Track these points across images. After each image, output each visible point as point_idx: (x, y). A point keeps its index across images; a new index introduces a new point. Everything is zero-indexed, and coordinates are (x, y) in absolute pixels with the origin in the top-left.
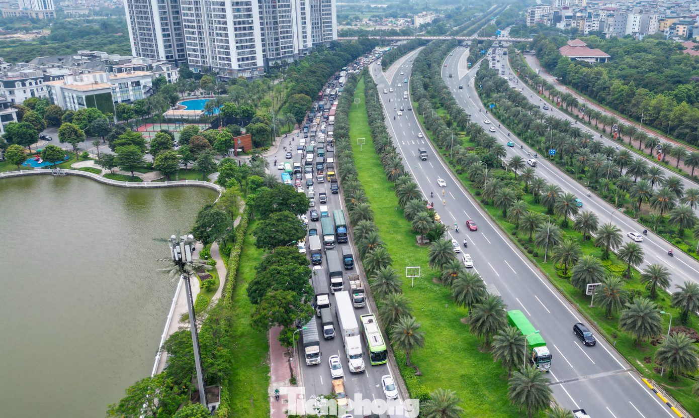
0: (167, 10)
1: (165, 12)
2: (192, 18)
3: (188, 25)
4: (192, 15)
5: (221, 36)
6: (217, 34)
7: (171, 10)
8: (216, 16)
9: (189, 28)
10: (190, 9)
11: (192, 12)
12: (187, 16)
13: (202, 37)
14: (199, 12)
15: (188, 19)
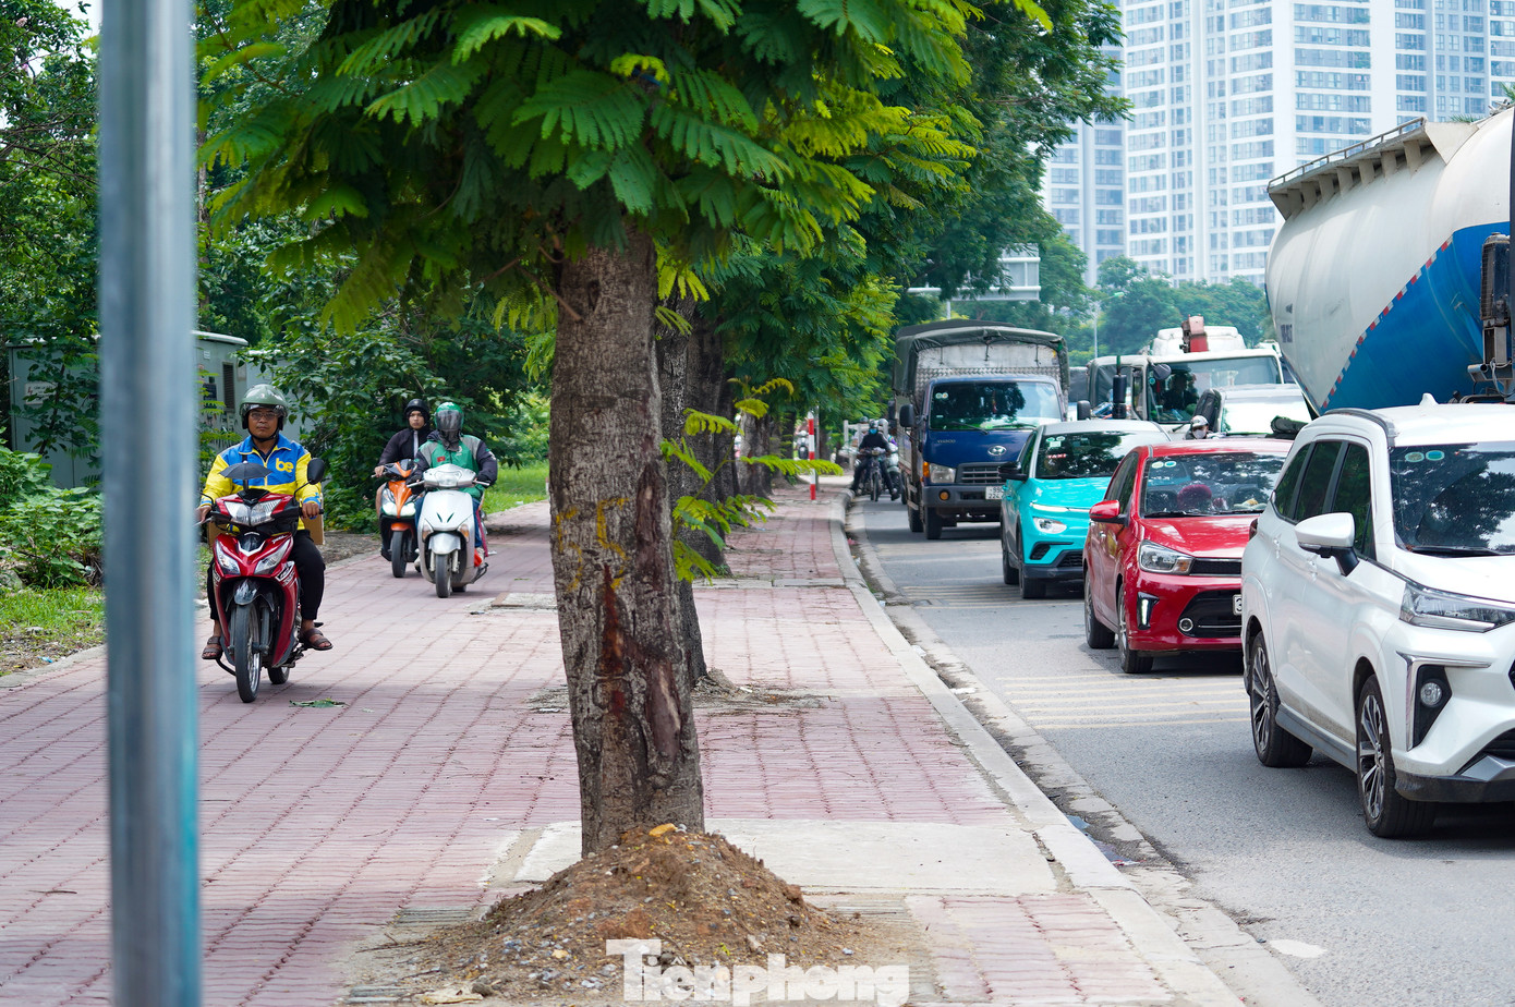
0: (1079, 187)
1: (1074, 193)
2: (1160, 193)
3: (1144, 222)
4: (1160, 182)
5: (1251, 242)
6: (1238, 236)
7: (1093, 186)
8: (1239, 174)
9: (1144, 230)
10: (1154, 163)
11: (1159, 172)
12: (1144, 187)
13: (1187, 256)
14: (1185, 169)
15: (1144, 201)
